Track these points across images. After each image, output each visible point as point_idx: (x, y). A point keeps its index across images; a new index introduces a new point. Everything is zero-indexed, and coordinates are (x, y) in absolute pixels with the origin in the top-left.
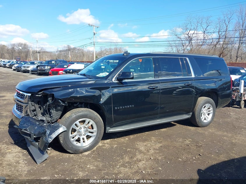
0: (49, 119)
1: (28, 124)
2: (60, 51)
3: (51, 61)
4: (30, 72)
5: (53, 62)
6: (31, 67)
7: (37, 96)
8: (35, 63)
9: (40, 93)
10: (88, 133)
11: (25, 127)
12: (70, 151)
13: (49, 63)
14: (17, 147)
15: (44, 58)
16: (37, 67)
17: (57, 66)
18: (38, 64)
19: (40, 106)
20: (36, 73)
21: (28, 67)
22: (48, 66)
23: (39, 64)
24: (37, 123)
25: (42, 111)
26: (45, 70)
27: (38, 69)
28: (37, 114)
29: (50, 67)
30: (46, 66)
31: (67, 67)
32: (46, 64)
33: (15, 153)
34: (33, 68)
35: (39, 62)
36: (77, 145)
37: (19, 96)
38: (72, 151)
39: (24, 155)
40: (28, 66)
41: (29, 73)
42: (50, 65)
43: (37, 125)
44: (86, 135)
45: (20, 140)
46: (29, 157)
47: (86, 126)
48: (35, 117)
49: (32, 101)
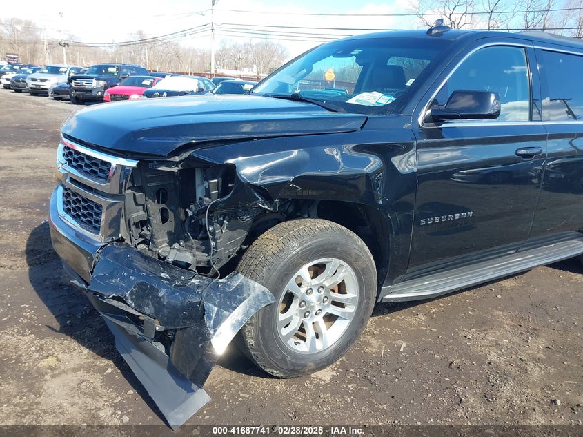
0: (202, 257)
1: (128, 276)
2: (121, 45)
3: (106, 67)
4: (50, 94)
5: (111, 70)
6: (52, 82)
7: (162, 168)
8: (61, 70)
9: (177, 159)
10: (328, 306)
11: (116, 288)
12: (275, 372)
13: (100, 70)
14: (74, 344)
15: (78, 61)
16: (70, 80)
17: (124, 81)
18: (69, 73)
19: (164, 206)
20: (68, 97)
21: (43, 81)
22: (98, 79)
23: (72, 75)
24: (162, 274)
25: (170, 225)
26: (91, 91)
27: (71, 86)
28: (152, 235)
29: (106, 83)
30: (92, 78)
31: (151, 85)
32: (92, 73)
33: (74, 370)
34: (57, 84)
35: (72, 69)
36: (297, 348)
37: (81, 167)
38: (281, 372)
39: (107, 382)
40: (43, 76)
41: (48, 96)
42: (104, 77)
43: (165, 282)
44: (323, 314)
45: (79, 316)
46: (131, 392)
47: (326, 284)
48: (143, 246)
49: (140, 189)
